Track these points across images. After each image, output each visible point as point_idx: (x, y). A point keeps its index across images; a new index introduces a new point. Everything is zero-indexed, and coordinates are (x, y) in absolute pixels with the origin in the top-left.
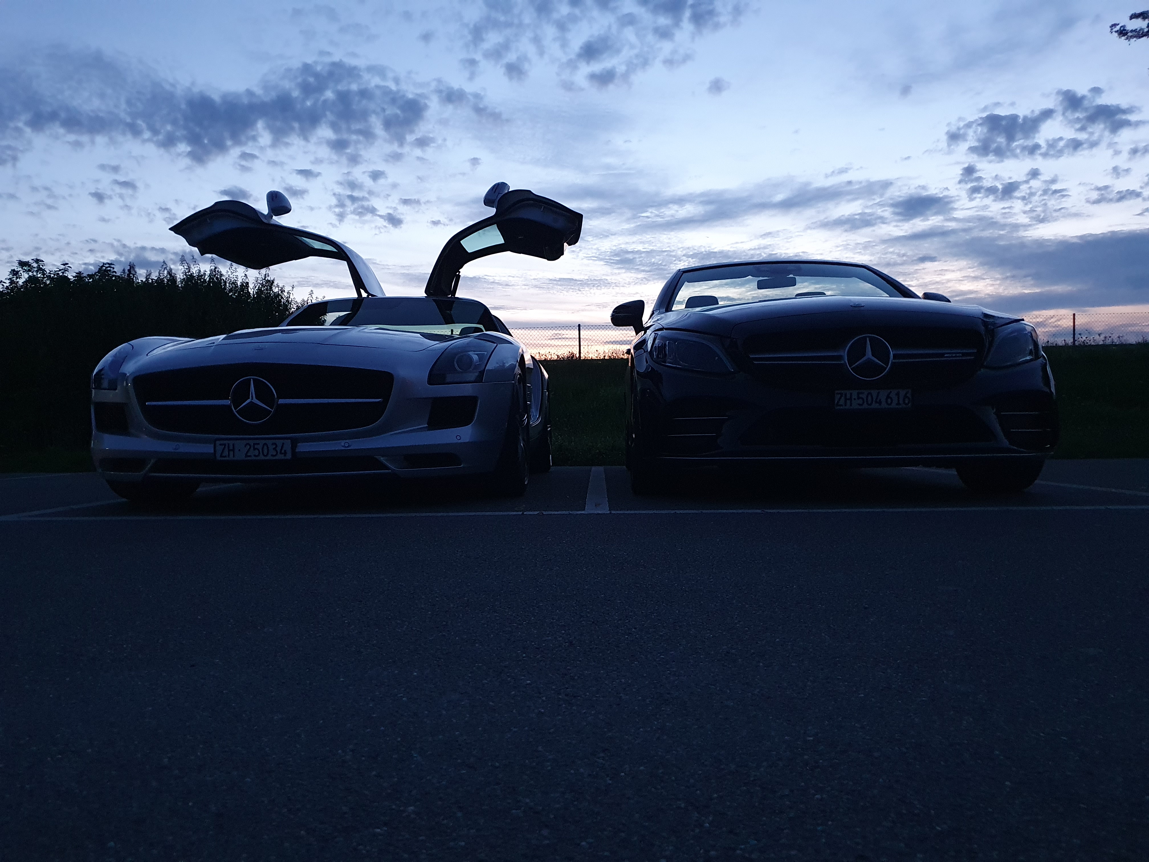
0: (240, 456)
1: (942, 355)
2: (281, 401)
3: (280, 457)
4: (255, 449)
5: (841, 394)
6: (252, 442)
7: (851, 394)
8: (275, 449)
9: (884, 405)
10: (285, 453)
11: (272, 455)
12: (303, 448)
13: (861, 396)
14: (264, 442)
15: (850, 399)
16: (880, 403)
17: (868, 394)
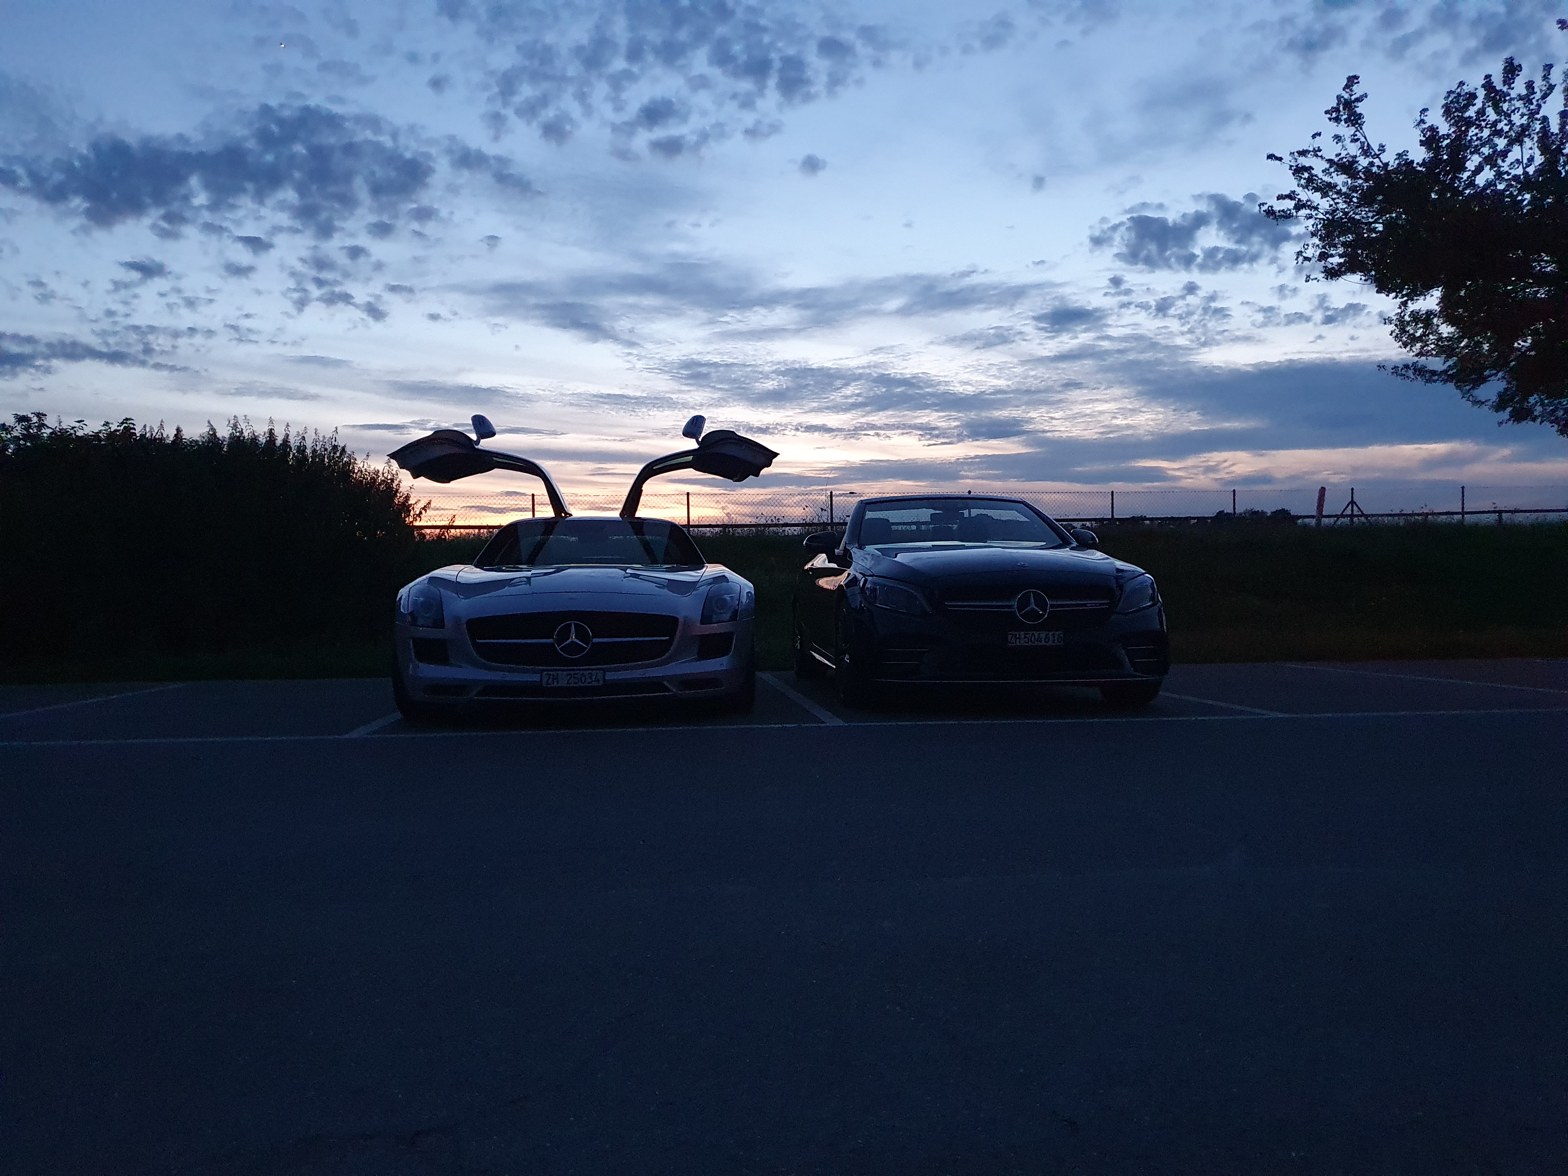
0: (563, 683)
1: (1085, 605)
2: (595, 640)
3: (594, 684)
4: (575, 678)
5: (1013, 635)
6: (572, 673)
7: (1020, 635)
8: (590, 678)
9: (1043, 643)
10: (599, 681)
11: (589, 683)
12: (610, 676)
13: (1027, 636)
14: (581, 672)
15: (1019, 638)
16: (1041, 641)
17: (1033, 634)
